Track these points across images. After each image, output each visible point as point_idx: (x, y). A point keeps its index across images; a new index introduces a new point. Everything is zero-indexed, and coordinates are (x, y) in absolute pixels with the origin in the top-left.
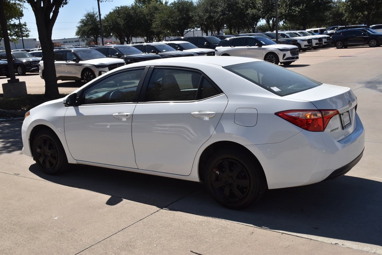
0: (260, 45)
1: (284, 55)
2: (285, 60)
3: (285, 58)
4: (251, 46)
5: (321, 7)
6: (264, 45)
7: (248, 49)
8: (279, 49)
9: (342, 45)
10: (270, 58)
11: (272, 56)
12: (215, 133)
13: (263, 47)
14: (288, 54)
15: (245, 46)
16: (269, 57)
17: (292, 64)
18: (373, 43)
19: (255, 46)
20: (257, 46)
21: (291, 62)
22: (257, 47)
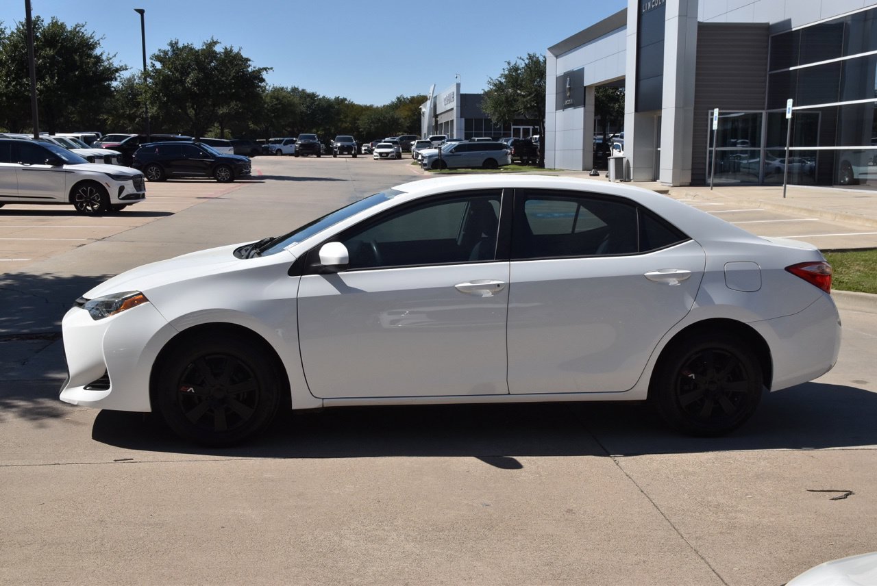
0: (58, 162)
1: (121, 189)
2: (123, 199)
3: (123, 195)
4: (31, 164)
5: (94, 86)
6: (68, 163)
7: (24, 170)
8: (109, 175)
9: (160, 173)
10: (86, 194)
11: (91, 190)
12: (695, 305)
13: (66, 167)
14: (130, 188)
15: (16, 162)
16: (83, 191)
17: (128, 209)
18: (223, 174)
19: (44, 164)
20: (48, 163)
21: (124, 206)
22: (49, 166)
